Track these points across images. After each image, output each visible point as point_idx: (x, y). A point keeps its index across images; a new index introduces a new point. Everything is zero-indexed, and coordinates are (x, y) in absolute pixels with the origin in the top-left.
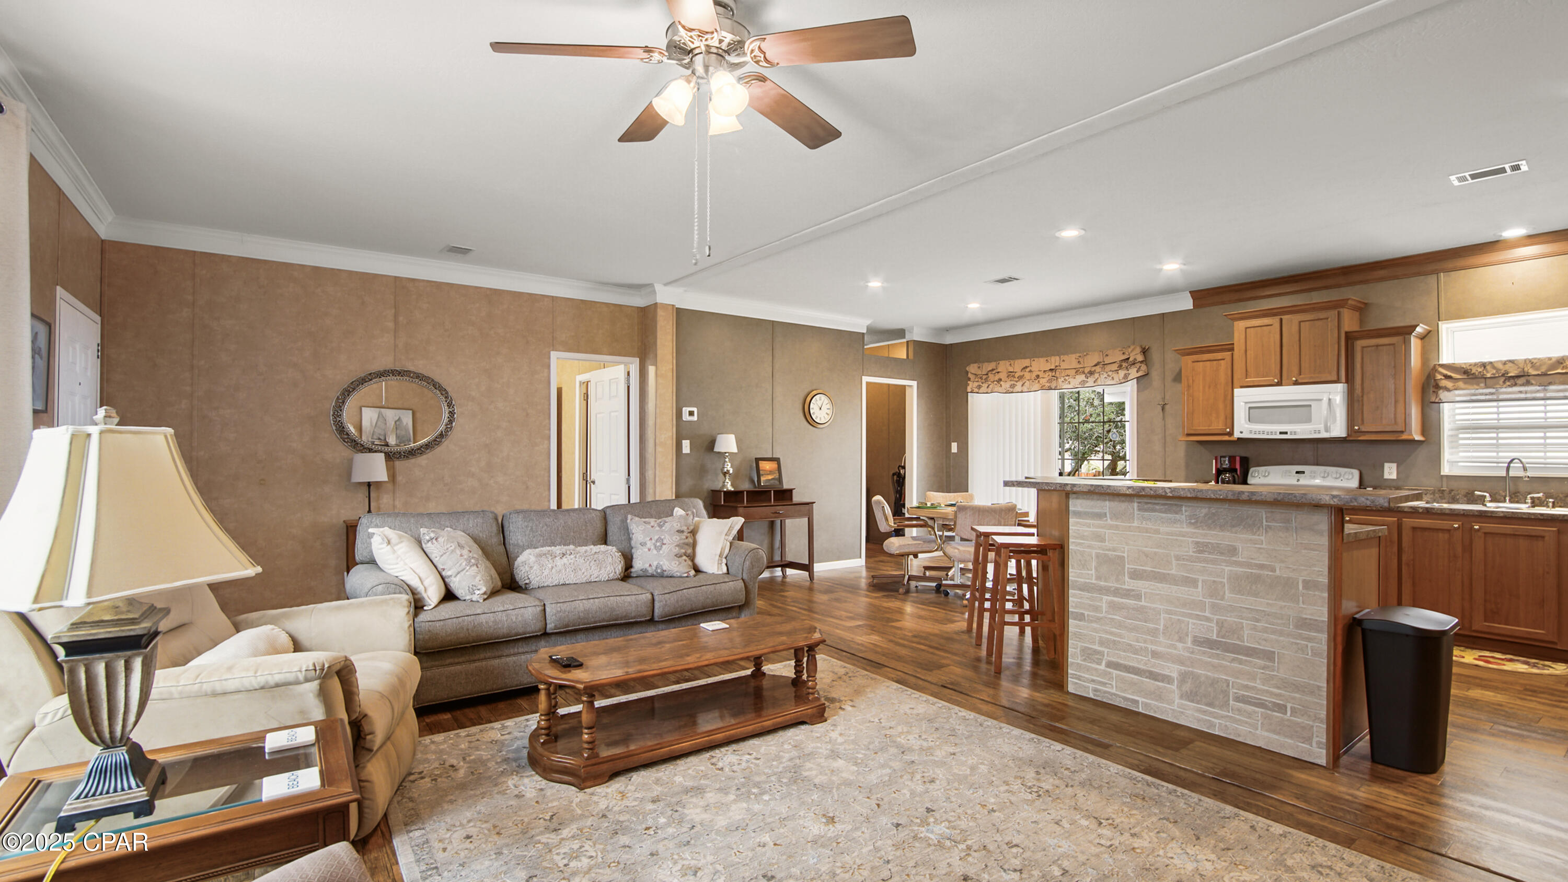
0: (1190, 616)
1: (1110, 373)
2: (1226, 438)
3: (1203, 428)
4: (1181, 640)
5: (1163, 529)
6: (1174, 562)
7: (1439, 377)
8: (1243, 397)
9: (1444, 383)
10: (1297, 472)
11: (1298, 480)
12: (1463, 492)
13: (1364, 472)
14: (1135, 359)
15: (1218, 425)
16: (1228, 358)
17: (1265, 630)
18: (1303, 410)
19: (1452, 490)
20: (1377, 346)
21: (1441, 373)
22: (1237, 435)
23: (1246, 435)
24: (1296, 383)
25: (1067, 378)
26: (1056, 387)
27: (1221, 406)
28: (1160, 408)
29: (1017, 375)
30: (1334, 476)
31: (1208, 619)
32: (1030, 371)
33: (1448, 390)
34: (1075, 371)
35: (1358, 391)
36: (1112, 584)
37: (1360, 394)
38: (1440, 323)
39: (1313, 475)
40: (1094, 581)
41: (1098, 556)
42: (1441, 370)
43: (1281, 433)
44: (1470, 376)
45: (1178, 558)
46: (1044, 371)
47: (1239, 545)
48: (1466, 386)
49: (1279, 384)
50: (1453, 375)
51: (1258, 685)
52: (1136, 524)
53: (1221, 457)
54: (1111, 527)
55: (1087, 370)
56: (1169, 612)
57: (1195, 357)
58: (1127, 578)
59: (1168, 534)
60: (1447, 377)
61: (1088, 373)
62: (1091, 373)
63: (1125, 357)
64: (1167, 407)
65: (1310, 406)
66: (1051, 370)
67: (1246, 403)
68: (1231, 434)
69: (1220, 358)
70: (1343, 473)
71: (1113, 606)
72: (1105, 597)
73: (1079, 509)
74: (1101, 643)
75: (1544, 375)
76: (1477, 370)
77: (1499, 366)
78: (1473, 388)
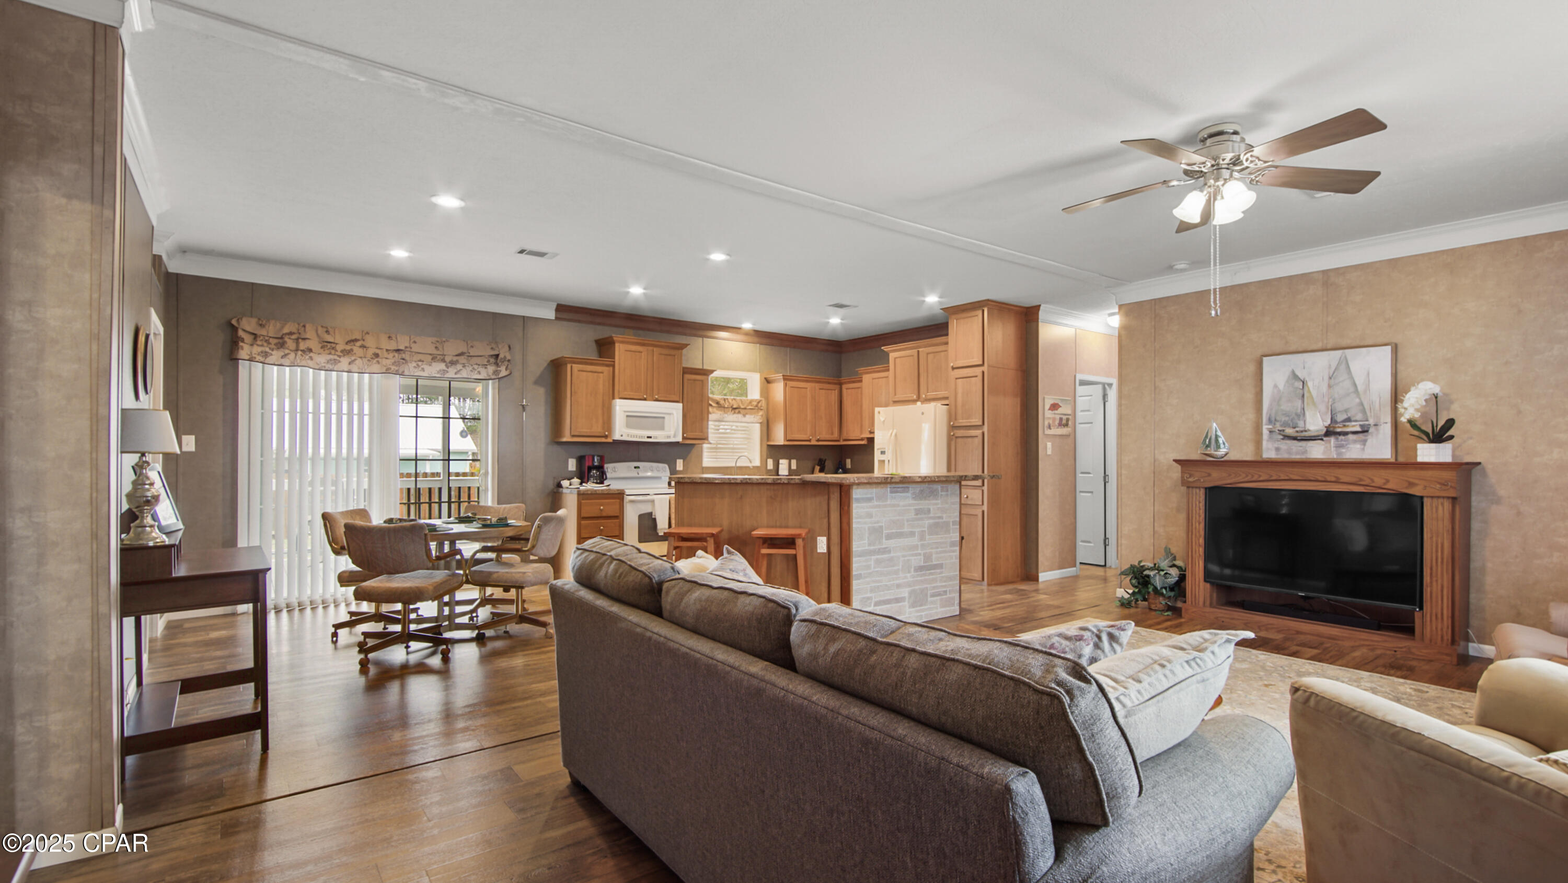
0: (913, 555)
1: (476, 367)
2: (603, 440)
3: (585, 431)
4: (909, 572)
5: (902, 503)
6: (906, 523)
7: (710, 406)
8: (621, 407)
10: (635, 468)
11: (638, 474)
14: (505, 357)
15: (597, 429)
16: (610, 373)
17: (941, 552)
18: (658, 421)
20: (695, 380)
22: (615, 437)
23: (625, 438)
24: (656, 400)
25: (420, 363)
26: (403, 372)
27: (600, 412)
28: (521, 408)
29: (339, 348)
31: (920, 554)
32: (363, 347)
34: (431, 357)
35: (689, 408)
36: (877, 547)
37: (690, 411)
39: (645, 469)
40: (867, 548)
41: (869, 528)
42: (709, 401)
43: (648, 437)
45: (908, 521)
46: (387, 350)
47: (931, 508)
49: (646, 399)
51: (939, 584)
52: (889, 502)
54: (879, 506)
55: (448, 359)
56: (904, 556)
58: (884, 540)
59: (904, 506)
61: (450, 363)
62: (453, 363)
63: (496, 353)
65: (664, 418)
66: (398, 351)
67: (625, 412)
68: (609, 436)
69: (599, 371)
71: (878, 562)
72: (873, 557)
73: (859, 496)
74: (871, 591)
75: (745, 409)
76: (722, 402)
77: (730, 401)
78: (720, 413)
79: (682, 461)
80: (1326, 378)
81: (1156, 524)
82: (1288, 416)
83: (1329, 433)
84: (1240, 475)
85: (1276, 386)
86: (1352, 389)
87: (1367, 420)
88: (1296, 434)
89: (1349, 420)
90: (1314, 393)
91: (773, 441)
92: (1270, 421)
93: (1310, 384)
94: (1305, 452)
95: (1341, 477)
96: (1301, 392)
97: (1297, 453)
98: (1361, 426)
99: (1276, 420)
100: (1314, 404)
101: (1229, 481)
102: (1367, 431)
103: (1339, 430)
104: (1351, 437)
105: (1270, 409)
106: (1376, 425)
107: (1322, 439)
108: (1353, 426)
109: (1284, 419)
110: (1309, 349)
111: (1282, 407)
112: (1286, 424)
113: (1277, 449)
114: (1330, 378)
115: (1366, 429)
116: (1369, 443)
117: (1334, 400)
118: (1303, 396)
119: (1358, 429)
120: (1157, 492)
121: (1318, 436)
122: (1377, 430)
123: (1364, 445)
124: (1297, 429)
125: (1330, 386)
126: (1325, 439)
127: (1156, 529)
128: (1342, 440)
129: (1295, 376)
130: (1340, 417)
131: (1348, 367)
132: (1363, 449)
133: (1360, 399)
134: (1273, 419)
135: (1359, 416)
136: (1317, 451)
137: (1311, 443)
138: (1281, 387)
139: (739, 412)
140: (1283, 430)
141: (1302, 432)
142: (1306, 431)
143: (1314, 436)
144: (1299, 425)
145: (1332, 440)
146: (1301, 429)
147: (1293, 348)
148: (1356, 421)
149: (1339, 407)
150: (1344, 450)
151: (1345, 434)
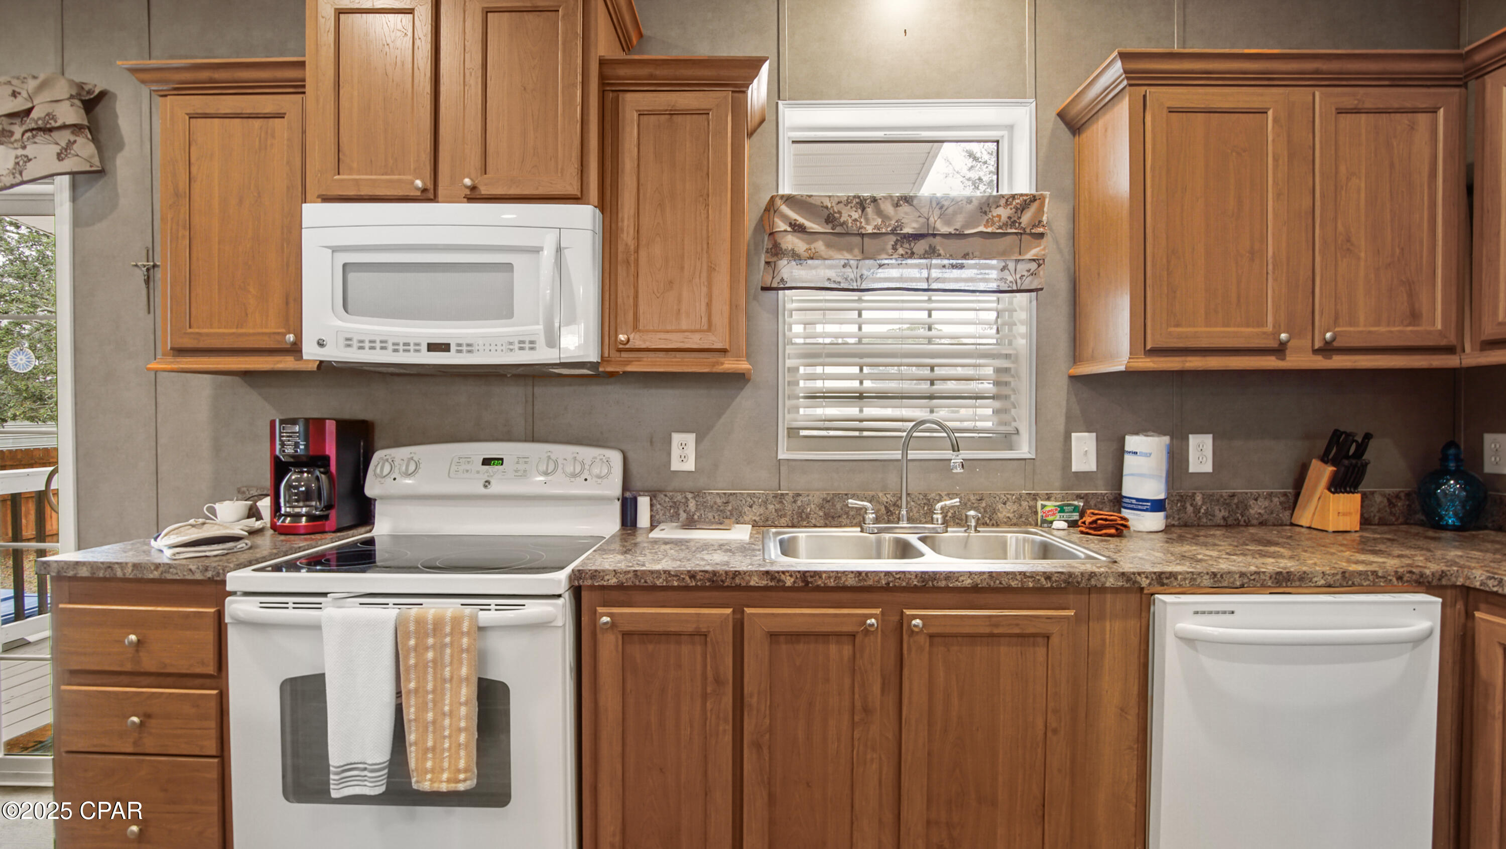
2: (286, 363)
3: (221, 332)
7: (781, 226)
9: (791, 242)
10: (487, 462)
11: (487, 483)
12: (816, 498)
13: (631, 455)
15: (264, 323)
16: (293, 114)
18: (490, 280)
19: (799, 495)
20: (673, 113)
21: (784, 217)
22: (311, 353)
23: (335, 353)
24: (474, 196)
28: (140, 275)
30: (570, 469)
33: (796, 256)
35: (627, 236)
37: (632, 244)
38: (780, 102)
39: (521, 467)
42: (785, 209)
43: (432, 347)
44: (838, 230)
48: (831, 253)
49: (429, 195)
50: (808, 224)
53: (282, 422)
57: (198, 103)
60: (798, 229)
64: (158, 274)
65: (509, 267)
67: (335, 250)
68: (295, 349)
69: (268, 109)
70: (588, 462)
75: (959, 235)
76: (850, 215)
77: (888, 208)
78: (841, 258)
79: (691, 438)
91: (1093, 359)
139: (931, 253)
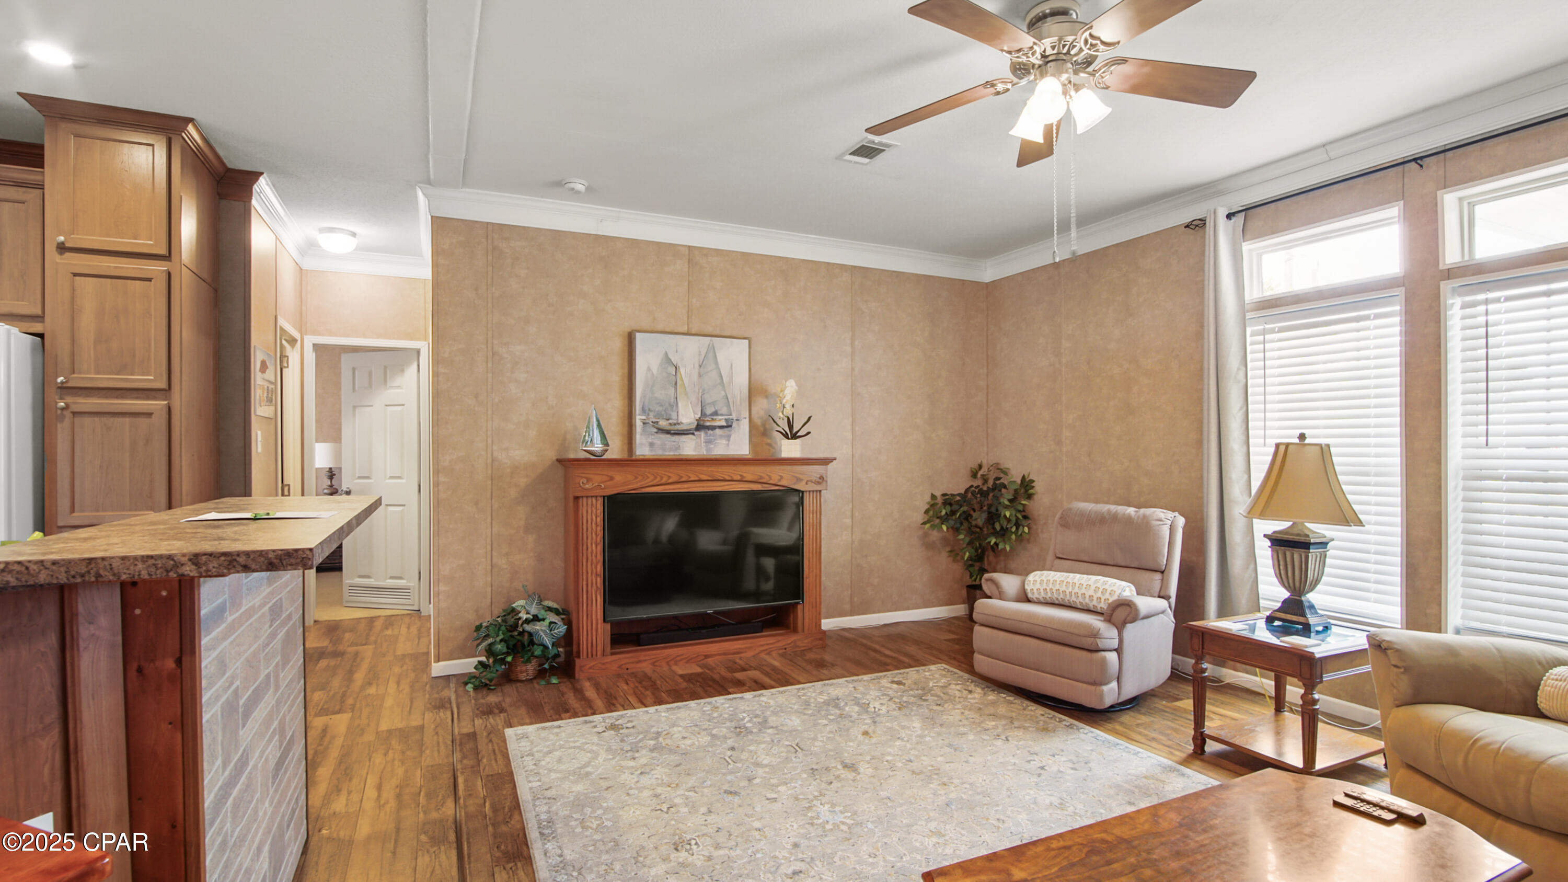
80: (697, 366)
81: (495, 554)
82: (661, 405)
83: (700, 427)
84: (648, 477)
85: (649, 369)
86: (719, 381)
87: (731, 415)
88: (669, 428)
89: (716, 413)
90: (686, 381)
92: (643, 410)
93: (682, 371)
94: (678, 448)
95: (745, 475)
96: (674, 378)
97: (671, 450)
98: (726, 420)
99: (649, 410)
100: (686, 394)
101: (635, 486)
102: (730, 426)
103: (708, 424)
104: (718, 431)
105: (644, 396)
106: (737, 420)
107: (693, 434)
108: (720, 420)
109: (658, 408)
110: (676, 331)
111: (656, 395)
112: (659, 415)
113: (652, 445)
114: (700, 366)
115: (730, 424)
116: (732, 438)
117: (704, 390)
118: (676, 384)
119: (724, 424)
120: (496, 506)
121: (690, 430)
122: (738, 425)
123: (729, 440)
124: (671, 421)
125: (700, 376)
126: (696, 433)
127: (495, 560)
128: (710, 435)
129: (667, 360)
130: (709, 411)
131: (715, 356)
132: (728, 445)
133: (725, 392)
134: (647, 408)
135: (724, 410)
136: (690, 447)
137: (683, 438)
138: (655, 370)
140: (657, 422)
141: (675, 424)
142: (679, 424)
143: (686, 430)
144: (673, 417)
145: (702, 434)
146: (675, 422)
147: (661, 327)
148: (722, 415)
149: (708, 399)
150: (712, 446)
151: (713, 428)
